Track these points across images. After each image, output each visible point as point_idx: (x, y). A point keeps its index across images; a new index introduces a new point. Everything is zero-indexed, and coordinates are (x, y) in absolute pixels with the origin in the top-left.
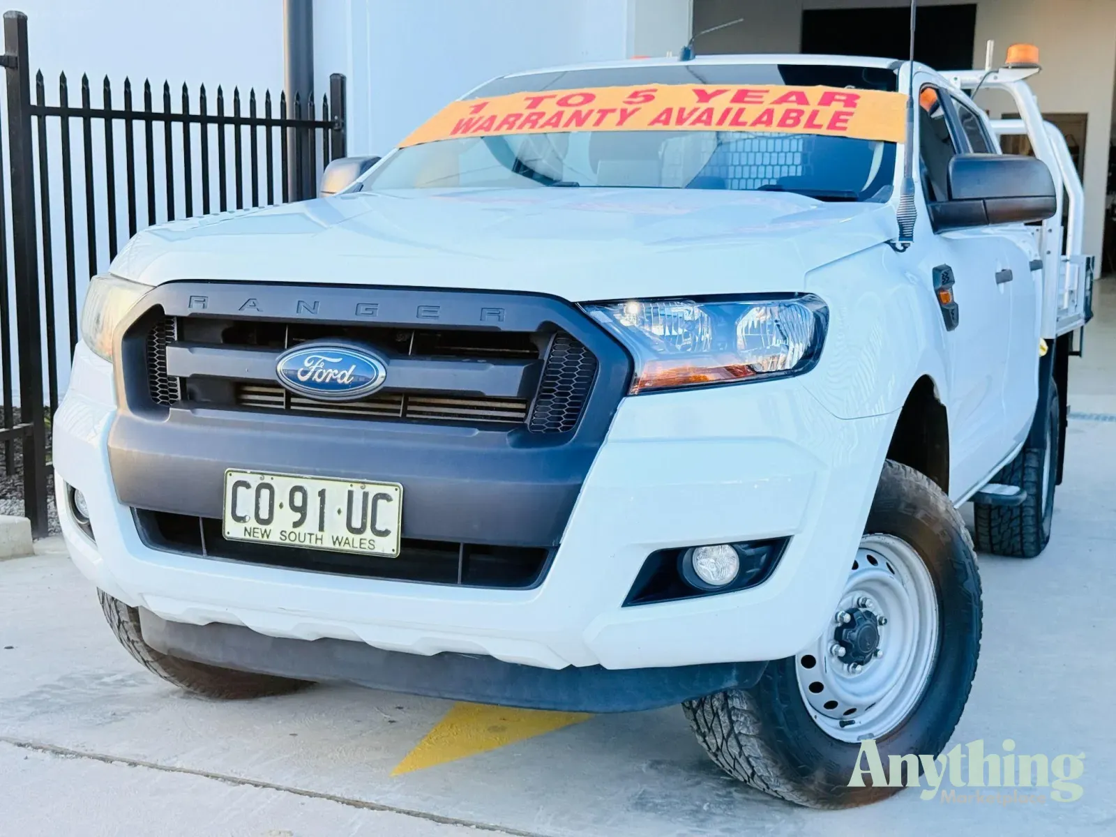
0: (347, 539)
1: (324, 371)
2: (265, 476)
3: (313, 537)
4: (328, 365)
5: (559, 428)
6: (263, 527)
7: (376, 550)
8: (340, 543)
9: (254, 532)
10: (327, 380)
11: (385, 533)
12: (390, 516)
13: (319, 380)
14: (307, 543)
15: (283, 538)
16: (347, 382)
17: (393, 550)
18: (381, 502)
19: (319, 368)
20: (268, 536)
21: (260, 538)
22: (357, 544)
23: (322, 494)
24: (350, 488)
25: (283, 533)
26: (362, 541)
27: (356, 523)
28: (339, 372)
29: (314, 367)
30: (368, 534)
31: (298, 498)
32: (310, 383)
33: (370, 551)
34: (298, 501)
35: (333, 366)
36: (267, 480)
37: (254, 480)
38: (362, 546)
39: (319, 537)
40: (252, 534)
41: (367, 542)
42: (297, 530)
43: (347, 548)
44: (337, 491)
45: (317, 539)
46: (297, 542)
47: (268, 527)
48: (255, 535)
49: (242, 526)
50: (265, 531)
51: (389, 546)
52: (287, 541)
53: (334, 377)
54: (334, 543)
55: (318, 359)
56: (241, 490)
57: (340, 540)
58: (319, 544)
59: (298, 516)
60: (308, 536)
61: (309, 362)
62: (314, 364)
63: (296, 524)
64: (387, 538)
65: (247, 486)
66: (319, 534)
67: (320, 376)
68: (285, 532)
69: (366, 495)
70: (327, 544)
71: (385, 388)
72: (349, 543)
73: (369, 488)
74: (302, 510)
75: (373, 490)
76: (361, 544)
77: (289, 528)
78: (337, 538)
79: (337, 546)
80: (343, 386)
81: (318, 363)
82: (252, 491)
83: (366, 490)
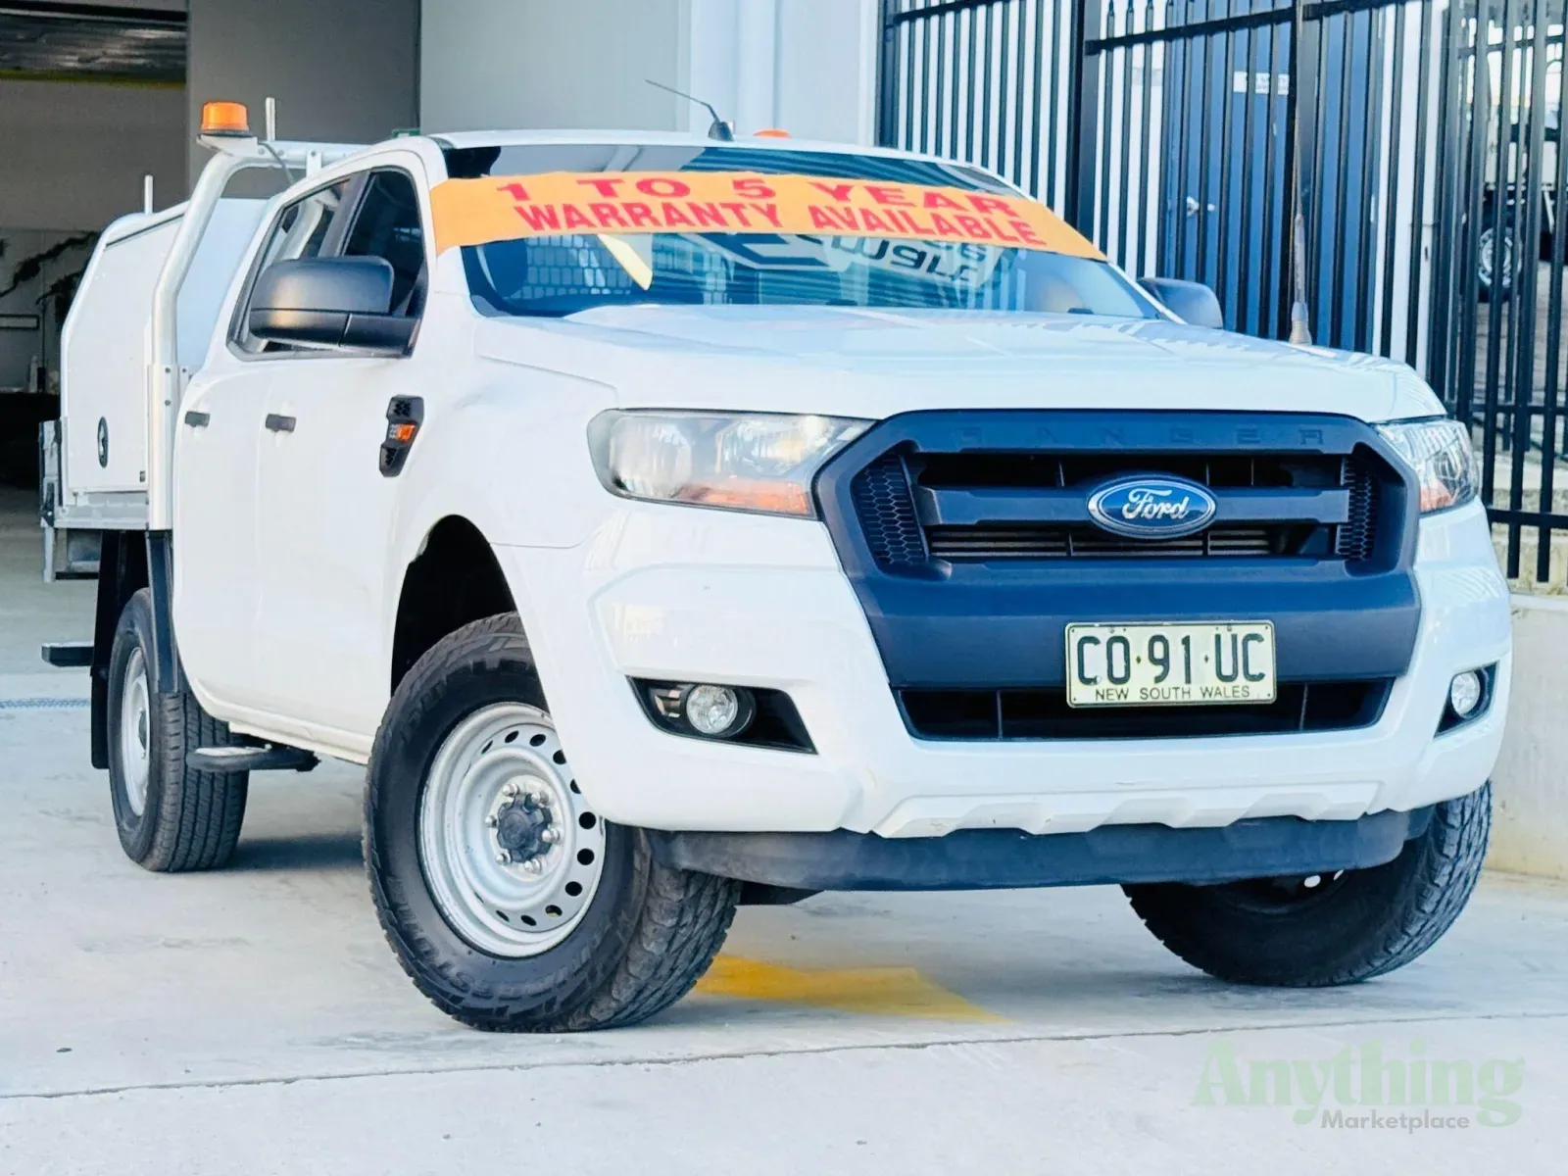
0: (1218, 688)
1: (1155, 505)
2: (1116, 629)
3: (1180, 692)
4: (1158, 499)
5: (1361, 556)
6: (1119, 687)
7: (1250, 698)
8: (1210, 695)
9: (1108, 695)
10: (1159, 517)
11: (1261, 676)
12: (1263, 657)
13: (1149, 517)
14: (1172, 699)
15: (1144, 696)
16: (1181, 517)
17: (1269, 695)
18: (1252, 644)
19: (1146, 504)
20: (1125, 697)
21: (1116, 700)
22: (1229, 693)
23: (1186, 641)
24: (1218, 632)
25: (1144, 691)
26: (1236, 689)
27: (1227, 671)
28: (1172, 505)
29: (1142, 503)
30: (1241, 680)
31: (1159, 648)
32: (1140, 520)
33: (1242, 698)
34: (1159, 653)
35: (1166, 499)
36: (1119, 632)
37: (1103, 633)
38: (1236, 694)
39: (1186, 690)
40: (1105, 697)
41: (1240, 689)
42: (1160, 685)
43: (1219, 698)
44: (1202, 634)
45: (1183, 693)
46: (1161, 699)
47: (1124, 687)
48: (1110, 697)
49: (1092, 688)
50: (1122, 691)
51: (1264, 691)
52: (1149, 700)
53: (1167, 512)
54: (1204, 695)
55: (1145, 493)
56: (1087, 647)
57: (1210, 690)
58: (1186, 698)
59: (1159, 670)
60: (1174, 691)
61: (1135, 495)
62: (1141, 499)
63: (1158, 679)
64: (1261, 682)
65: (1094, 640)
66: (1186, 687)
67: (1150, 512)
68: (1146, 689)
69: (1234, 638)
70: (1195, 696)
71: (1217, 522)
72: (1220, 693)
73: (1236, 629)
74: (1164, 662)
75: (1242, 631)
76: (1233, 692)
77: (1150, 684)
78: (1207, 690)
79: (1207, 698)
80: (1177, 521)
81: (1145, 497)
82: (1103, 647)
83: (1232, 632)
